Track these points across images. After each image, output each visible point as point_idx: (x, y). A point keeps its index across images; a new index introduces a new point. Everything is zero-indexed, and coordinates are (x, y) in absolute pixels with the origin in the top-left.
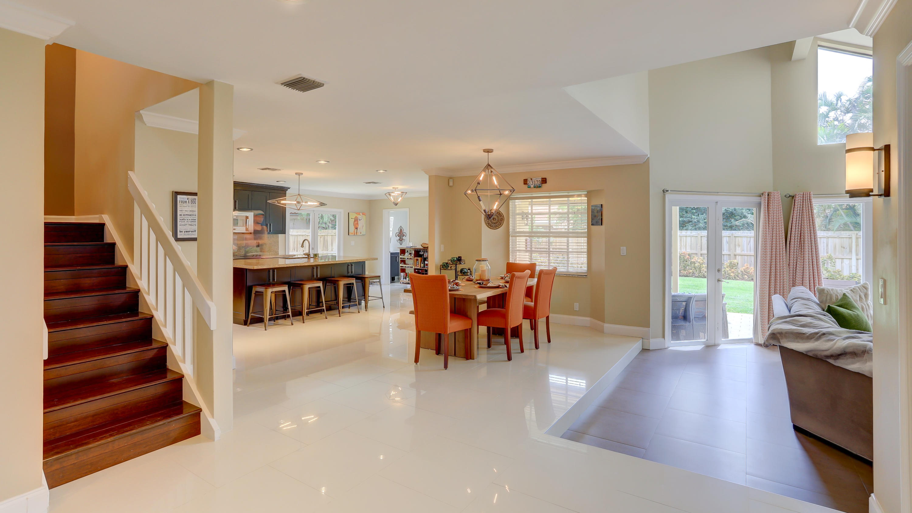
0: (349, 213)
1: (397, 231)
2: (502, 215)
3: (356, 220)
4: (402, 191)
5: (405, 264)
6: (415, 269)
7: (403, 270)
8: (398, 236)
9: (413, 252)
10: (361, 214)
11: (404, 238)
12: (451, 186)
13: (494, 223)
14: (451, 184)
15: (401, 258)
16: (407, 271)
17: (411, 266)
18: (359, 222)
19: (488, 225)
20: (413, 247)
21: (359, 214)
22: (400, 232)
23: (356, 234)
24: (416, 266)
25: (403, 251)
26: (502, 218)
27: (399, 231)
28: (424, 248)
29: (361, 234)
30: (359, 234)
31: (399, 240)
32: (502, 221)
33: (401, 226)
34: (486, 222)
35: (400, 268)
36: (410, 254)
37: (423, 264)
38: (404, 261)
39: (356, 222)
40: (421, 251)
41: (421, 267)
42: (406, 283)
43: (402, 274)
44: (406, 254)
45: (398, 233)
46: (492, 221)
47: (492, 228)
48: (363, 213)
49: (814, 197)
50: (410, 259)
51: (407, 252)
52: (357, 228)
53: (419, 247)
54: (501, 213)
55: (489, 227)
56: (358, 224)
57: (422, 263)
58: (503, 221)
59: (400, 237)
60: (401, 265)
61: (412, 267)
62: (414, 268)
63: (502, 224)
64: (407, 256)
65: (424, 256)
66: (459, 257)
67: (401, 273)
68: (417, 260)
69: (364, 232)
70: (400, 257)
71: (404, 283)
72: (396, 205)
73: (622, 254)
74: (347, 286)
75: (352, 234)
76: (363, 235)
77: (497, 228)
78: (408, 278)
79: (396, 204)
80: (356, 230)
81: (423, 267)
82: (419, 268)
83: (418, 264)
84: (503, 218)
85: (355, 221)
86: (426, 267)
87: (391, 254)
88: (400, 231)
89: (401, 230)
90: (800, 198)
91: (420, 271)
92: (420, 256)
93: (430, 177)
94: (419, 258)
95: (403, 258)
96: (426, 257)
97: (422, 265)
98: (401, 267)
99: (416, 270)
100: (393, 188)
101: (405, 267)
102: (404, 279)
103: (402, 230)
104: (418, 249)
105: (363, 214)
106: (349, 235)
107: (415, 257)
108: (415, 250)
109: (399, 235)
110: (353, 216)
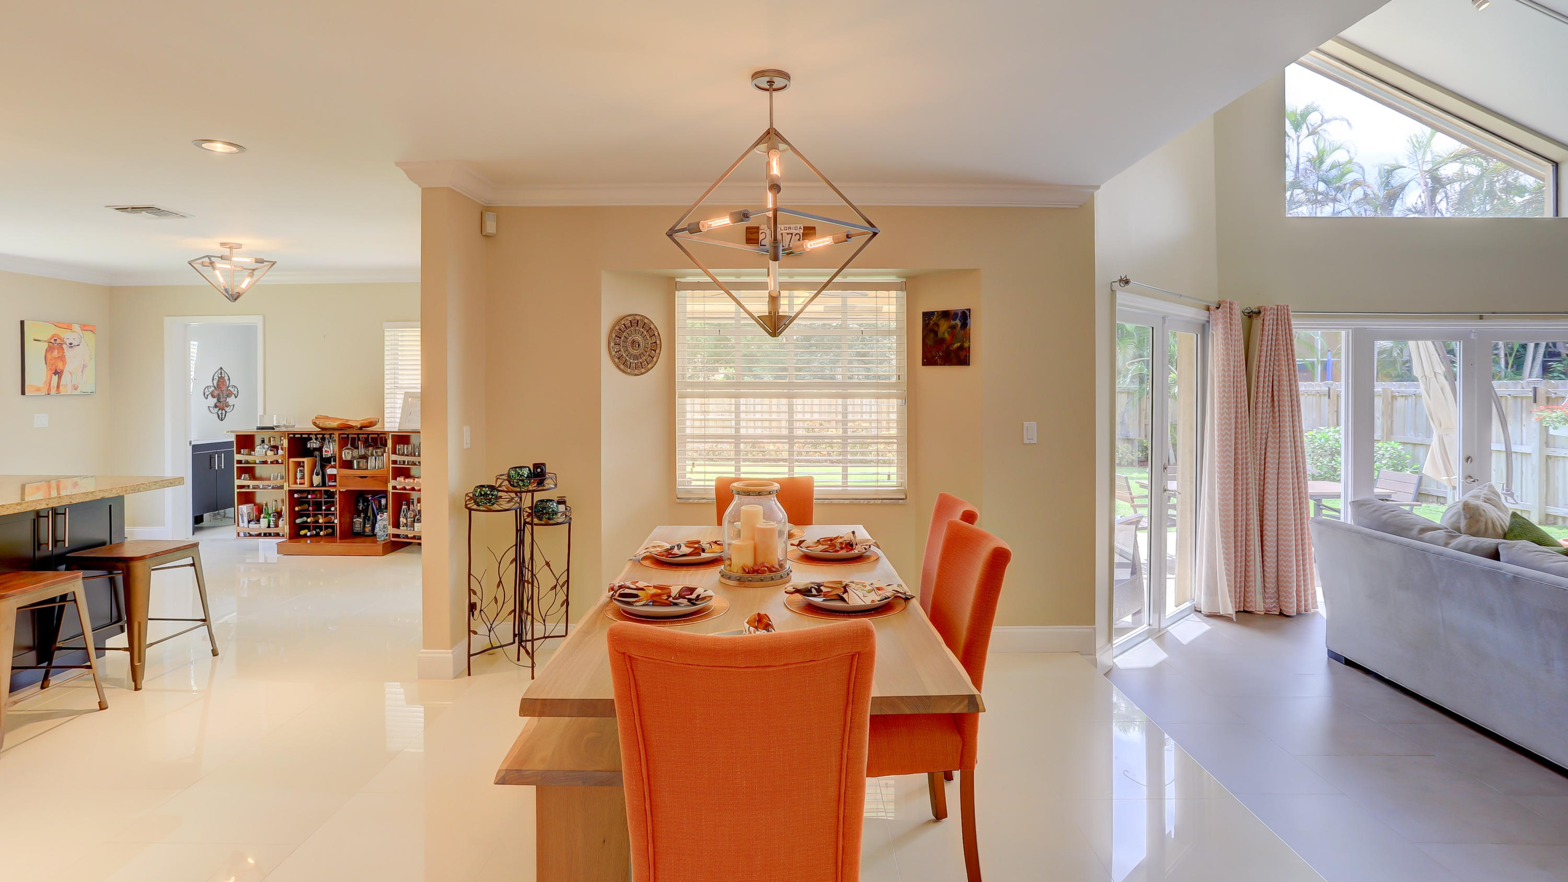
0: (22, 323)
1: (208, 381)
2: (656, 334)
3: (55, 346)
4: (259, 257)
5: (253, 477)
6: (291, 492)
7: (247, 498)
8: (213, 397)
9: (285, 443)
10: (76, 327)
11: (231, 400)
12: (487, 236)
13: (636, 357)
14: (491, 228)
15: (239, 462)
16: (259, 499)
17: (279, 482)
18: (68, 353)
19: (617, 360)
20: (284, 429)
21: (69, 327)
22: (218, 385)
23: (53, 390)
24: (296, 483)
25: (246, 442)
26: (656, 342)
27: (215, 382)
28: (323, 429)
29: (77, 392)
30: (66, 389)
31: (216, 406)
32: (655, 351)
33: (221, 368)
34: (613, 353)
35: (236, 490)
36: (275, 448)
37: (320, 477)
38: (248, 471)
39: (56, 352)
40: (311, 439)
41: (312, 485)
42: (259, 535)
43: (245, 509)
44: (258, 449)
45: (213, 388)
46: (630, 349)
47: (629, 371)
48: (85, 326)
49: (1295, 316)
50: (272, 463)
51: (263, 441)
52: (58, 373)
53: (305, 425)
54: (652, 326)
55: (622, 367)
56: (62, 358)
57: (317, 474)
58: (658, 351)
59: (218, 401)
60: (237, 482)
61: (281, 487)
62: (286, 488)
63: (655, 359)
64: (260, 452)
65: (324, 453)
66: (536, 466)
67: (240, 507)
68: (299, 464)
69: (87, 382)
70: (237, 457)
71: (251, 535)
72: (236, 300)
73: (1026, 441)
74: (31, 610)
75: (38, 389)
76: (85, 394)
77: (643, 370)
78: (266, 520)
79: (235, 297)
80: (55, 378)
81: (317, 486)
82: (306, 486)
83: (303, 477)
84: (658, 342)
85: (50, 349)
86: (331, 484)
87: (196, 448)
88: (218, 381)
89: (221, 379)
90: (1272, 316)
91: (310, 496)
92: (309, 453)
93: (428, 194)
94: (305, 460)
95: (247, 462)
96: (329, 455)
97: (317, 480)
98: (240, 487)
99: (296, 496)
100: (222, 244)
101: (255, 487)
102: (249, 522)
103: (226, 378)
104: (302, 434)
105: (84, 328)
106: (23, 393)
107: (290, 456)
108: (292, 436)
109: (216, 393)
110: (39, 333)
